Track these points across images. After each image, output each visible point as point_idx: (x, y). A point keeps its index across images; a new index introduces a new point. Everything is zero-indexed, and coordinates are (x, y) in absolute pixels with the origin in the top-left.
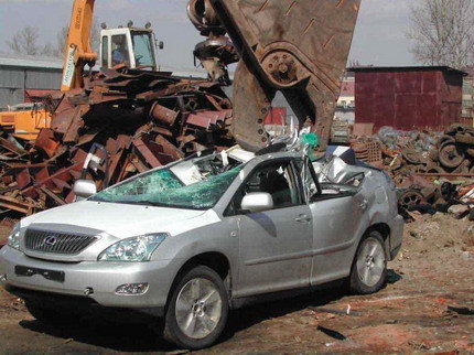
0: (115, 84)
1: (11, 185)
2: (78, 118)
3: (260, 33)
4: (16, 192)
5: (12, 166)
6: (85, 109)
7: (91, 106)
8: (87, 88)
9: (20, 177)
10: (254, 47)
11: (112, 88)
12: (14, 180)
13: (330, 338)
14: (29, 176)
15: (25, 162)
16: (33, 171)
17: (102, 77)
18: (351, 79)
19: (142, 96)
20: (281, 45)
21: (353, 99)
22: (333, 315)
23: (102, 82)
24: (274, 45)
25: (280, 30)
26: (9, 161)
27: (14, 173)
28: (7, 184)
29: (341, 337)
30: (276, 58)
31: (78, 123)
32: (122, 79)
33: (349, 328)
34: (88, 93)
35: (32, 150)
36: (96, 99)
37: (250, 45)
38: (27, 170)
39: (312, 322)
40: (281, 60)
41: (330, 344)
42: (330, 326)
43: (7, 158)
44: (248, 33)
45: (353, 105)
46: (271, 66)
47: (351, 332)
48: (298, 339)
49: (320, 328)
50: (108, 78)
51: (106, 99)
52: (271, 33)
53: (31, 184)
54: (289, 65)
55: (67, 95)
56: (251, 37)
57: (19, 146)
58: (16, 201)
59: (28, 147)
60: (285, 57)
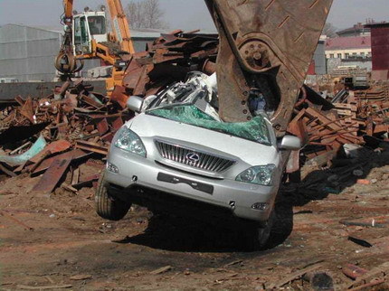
0: (173, 47)
1: (93, 132)
2: (145, 76)
3: (241, 24)
4: (97, 138)
5: (93, 117)
6: (150, 68)
7: (155, 65)
8: (150, 51)
9: (100, 125)
10: (235, 35)
11: (171, 50)
12: (95, 128)
13: (359, 246)
14: (107, 125)
15: (104, 114)
16: (110, 121)
17: (162, 41)
18: (368, 34)
19: (196, 55)
20: (258, 36)
21: (370, 50)
22: (360, 228)
23: (162, 45)
24: (252, 35)
25: (258, 23)
26: (90, 113)
27: (95, 123)
28: (90, 132)
29: (368, 245)
30: (252, 46)
31: (145, 79)
32: (178, 42)
33: (374, 238)
34: (152, 55)
35: (108, 104)
36: (159, 59)
37: (231, 33)
38: (105, 120)
39: (344, 234)
40: (256, 48)
41: (359, 251)
42: (359, 237)
43: (88, 111)
44: (231, 22)
45: (370, 55)
46: (247, 52)
47: (376, 240)
48: (332, 248)
49: (351, 239)
50: (167, 41)
51: (167, 59)
52: (251, 24)
53: (109, 131)
54: (263, 54)
55: (135, 58)
56: (232, 26)
57: (98, 101)
58: (98, 145)
59: (105, 102)
60: (260, 46)
